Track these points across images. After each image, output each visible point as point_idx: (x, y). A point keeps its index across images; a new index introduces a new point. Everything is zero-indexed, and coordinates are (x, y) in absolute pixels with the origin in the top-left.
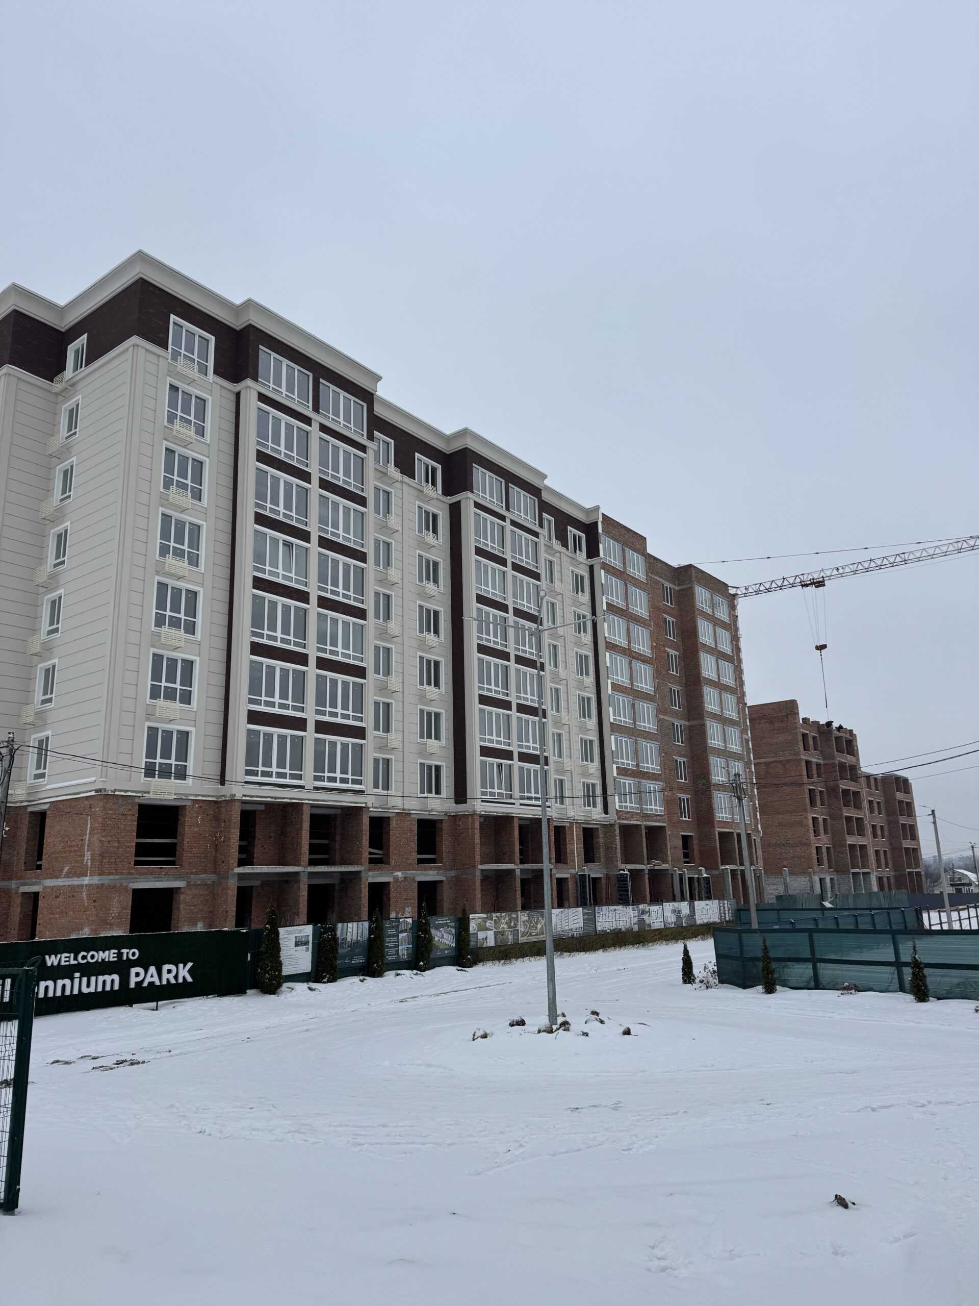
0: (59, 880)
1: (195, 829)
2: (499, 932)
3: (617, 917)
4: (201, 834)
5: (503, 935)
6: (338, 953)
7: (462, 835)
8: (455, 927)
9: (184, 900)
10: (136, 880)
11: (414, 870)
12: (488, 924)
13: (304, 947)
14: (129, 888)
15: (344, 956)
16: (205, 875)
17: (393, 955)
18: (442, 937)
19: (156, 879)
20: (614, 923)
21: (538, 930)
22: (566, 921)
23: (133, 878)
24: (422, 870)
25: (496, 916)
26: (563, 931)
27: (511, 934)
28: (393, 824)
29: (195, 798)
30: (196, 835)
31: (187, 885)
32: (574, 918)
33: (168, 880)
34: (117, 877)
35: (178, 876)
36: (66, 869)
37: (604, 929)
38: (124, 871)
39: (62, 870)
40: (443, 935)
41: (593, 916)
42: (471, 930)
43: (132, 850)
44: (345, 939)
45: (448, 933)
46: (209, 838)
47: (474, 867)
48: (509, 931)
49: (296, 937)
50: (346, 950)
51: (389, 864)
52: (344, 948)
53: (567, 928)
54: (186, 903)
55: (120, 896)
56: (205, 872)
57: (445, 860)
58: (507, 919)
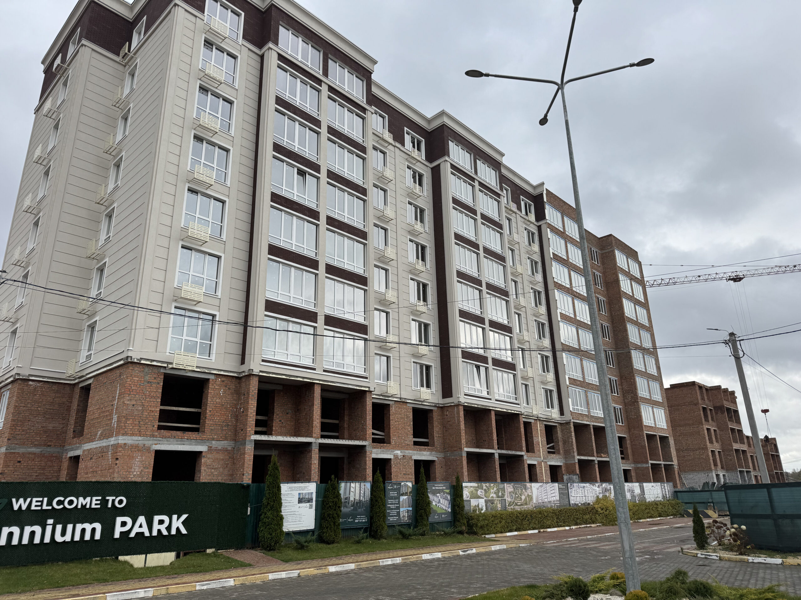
0: (94, 443)
1: (217, 401)
2: (489, 500)
3: (586, 494)
4: (223, 405)
5: (492, 503)
6: (341, 511)
7: (449, 423)
8: (450, 494)
9: (204, 463)
10: (159, 442)
11: (411, 450)
12: (479, 493)
13: (308, 504)
14: (151, 449)
15: (347, 516)
16: (226, 442)
17: (395, 516)
18: (439, 502)
19: (179, 443)
20: (584, 498)
21: (523, 501)
22: (545, 494)
23: (156, 440)
24: (417, 451)
25: (486, 486)
26: (543, 503)
27: (499, 503)
28: (393, 410)
29: (217, 373)
30: (219, 405)
31: (208, 450)
32: (552, 492)
33: (190, 444)
34: (140, 438)
35: (199, 441)
36: (99, 433)
37: (576, 503)
38: (147, 433)
39: (96, 435)
40: (440, 500)
41: (567, 491)
42: (465, 496)
43: (156, 414)
44: (347, 499)
45: (446, 499)
46: (231, 409)
47: (461, 449)
48: (498, 500)
49: (299, 494)
50: (349, 510)
51: (390, 443)
52: (347, 507)
53: (546, 500)
54: (207, 466)
55: (141, 456)
56: (226, 439)
57: (436, 443)
58: (495, 489)
